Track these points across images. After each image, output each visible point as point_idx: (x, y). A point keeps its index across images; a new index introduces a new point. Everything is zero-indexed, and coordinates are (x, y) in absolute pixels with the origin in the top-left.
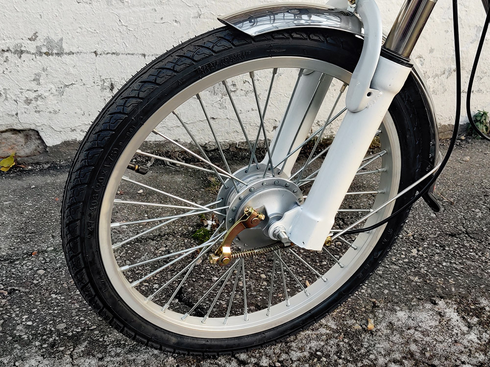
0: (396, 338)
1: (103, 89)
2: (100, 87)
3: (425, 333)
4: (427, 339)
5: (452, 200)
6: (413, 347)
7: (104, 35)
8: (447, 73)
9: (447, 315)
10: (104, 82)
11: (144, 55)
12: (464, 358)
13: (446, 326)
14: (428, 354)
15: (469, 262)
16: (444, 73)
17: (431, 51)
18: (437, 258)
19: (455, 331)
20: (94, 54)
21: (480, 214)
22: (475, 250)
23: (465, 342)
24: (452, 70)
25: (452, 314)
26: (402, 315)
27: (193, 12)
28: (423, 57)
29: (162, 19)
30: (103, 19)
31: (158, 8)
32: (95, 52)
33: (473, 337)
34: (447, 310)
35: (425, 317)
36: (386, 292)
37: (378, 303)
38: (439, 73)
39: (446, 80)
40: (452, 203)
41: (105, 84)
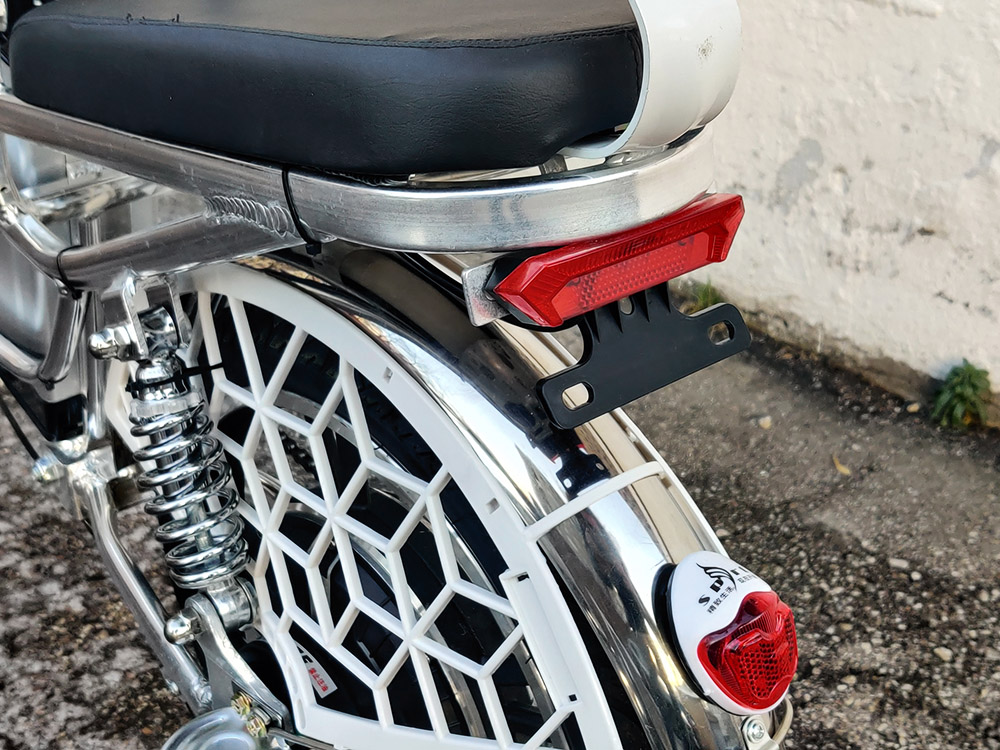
8: (902, 234)
16: (896, 230)
17: (868, 164)
24: (914, 229)
28: (849, 172)
38: (883, 224)
39: (899, 249)
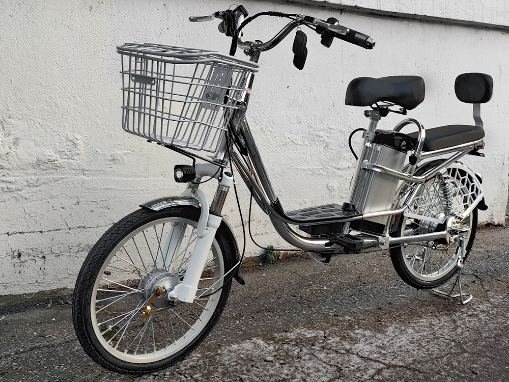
0: (233, 354)
1: (13, 257)
2: (11, 257)
3: (247, 350)
4: (249, 352)
5: (257, 296)
6: (242, 356)
7: (14, 221)
9: (258, 342)
10: (14, 253)
11: (42, 232)
12: (267, 355)
13: (257, 346)
14: (249, 357)
15: (267, 322)
17: (232, 211)
18: (250, 322)
19: (262, 347)
20: (7, 235)
21: (273, 301)
22: (271, 316)
23: (267, 350)
24: (247, 221)
25: (260, 342)
26: (235, 347)
27: (75, 201)
28: (227, 215)
29: (53, 207)
30: (13, 211)
31: (50, 201)
32: (8, 234)
33: (271, 348)
34: (257, 341)
35: (247, 345)
36: (225, 340)
37: (221, 344)
38: (239, 224)
40: (257, 298)
41: (15, 254)
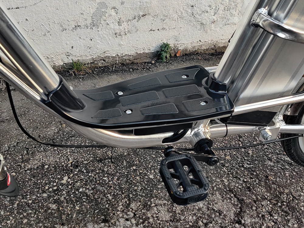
15: (98, 188)
16: (135, 18)
17: (122, 3)
18: (78, 184)
24: (141, 16)
28: (117, 8)
38: (131, 18)
39: (137, 23)
